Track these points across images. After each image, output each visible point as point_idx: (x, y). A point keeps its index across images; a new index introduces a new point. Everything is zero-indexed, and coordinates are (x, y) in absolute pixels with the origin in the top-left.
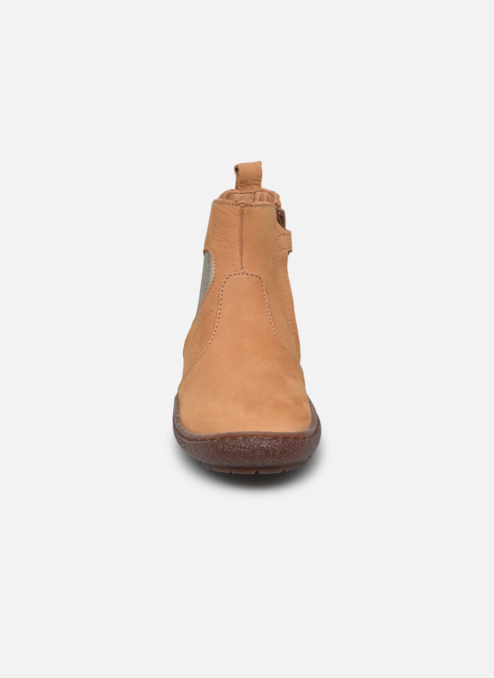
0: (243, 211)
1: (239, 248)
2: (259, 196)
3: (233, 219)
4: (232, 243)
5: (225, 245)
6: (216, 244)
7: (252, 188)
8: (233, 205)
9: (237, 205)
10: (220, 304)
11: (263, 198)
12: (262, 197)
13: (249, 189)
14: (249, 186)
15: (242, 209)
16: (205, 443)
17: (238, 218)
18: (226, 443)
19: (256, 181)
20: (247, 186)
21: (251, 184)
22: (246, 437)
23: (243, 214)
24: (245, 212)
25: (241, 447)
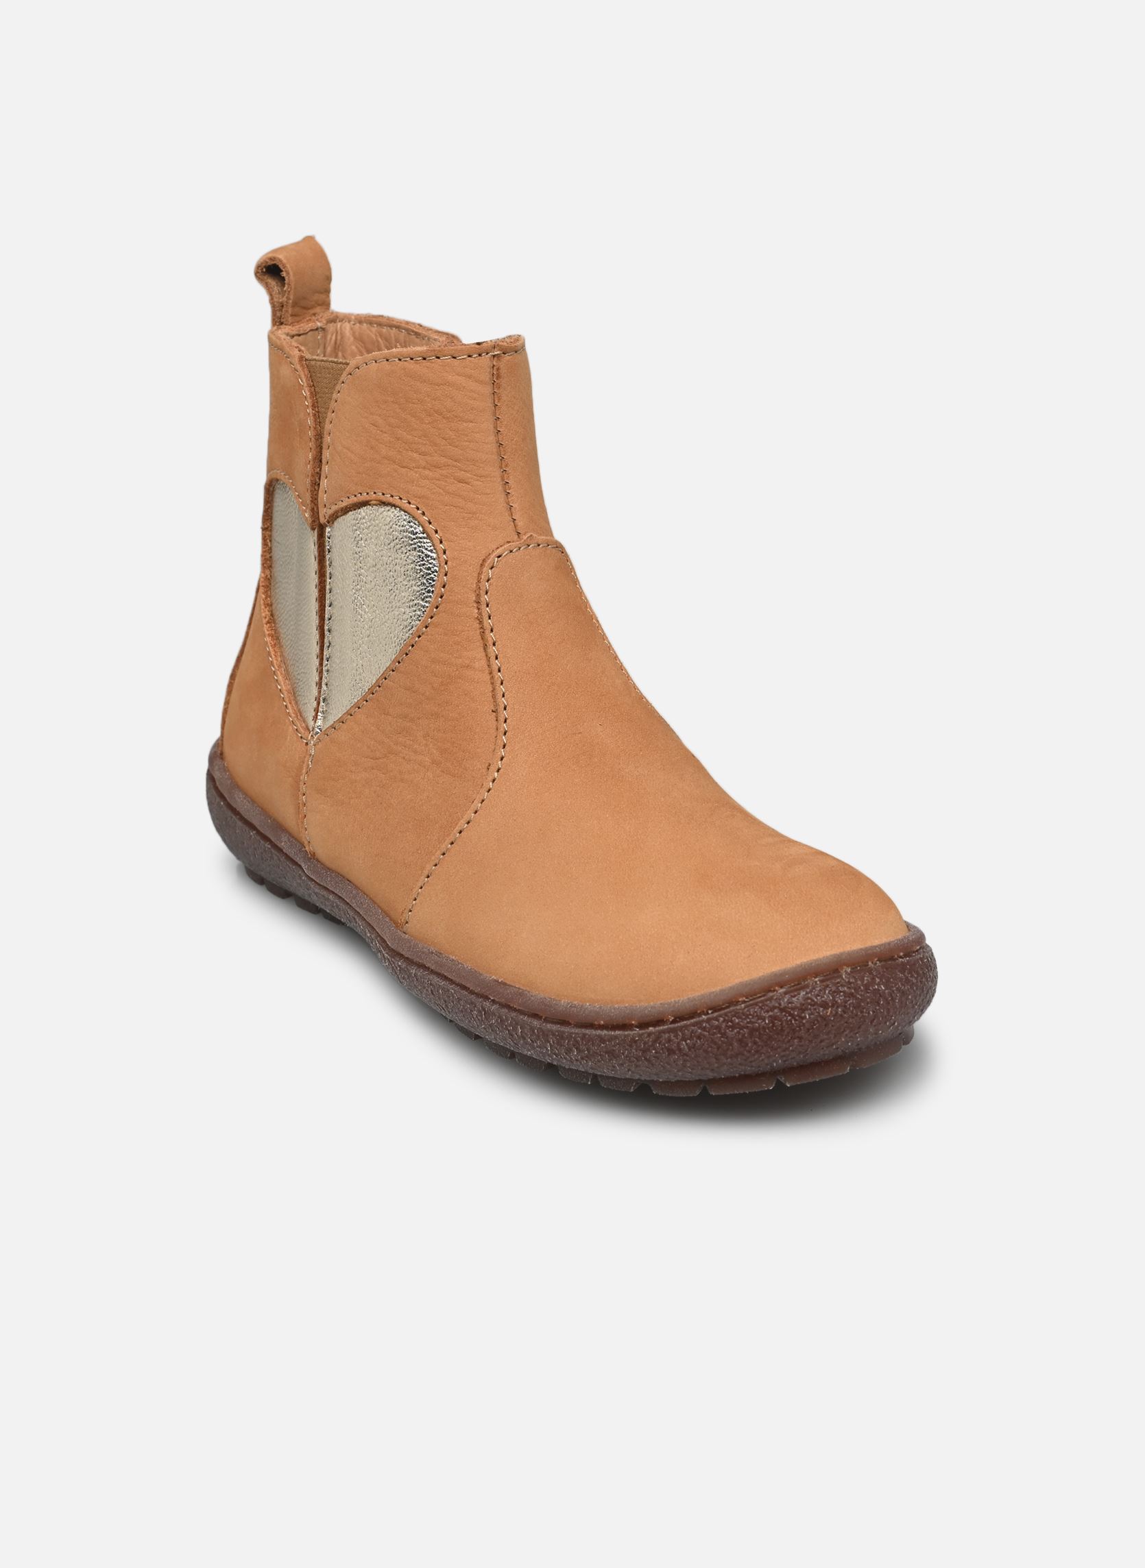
0: (498, 369)
1: (498, 473)
2: (332, 335)
3: (475, 395)
4: (481, 465)
5: (461, 474)
6: (426, 478)
7: (314, 314)
8: (469, 356)
9: (480, 355)
10: (491, 643)
11: (342, 338)
12: (339, 338)
13: (310, 320)
14: (309, 311)
15: (495, 363)
16: (703, 1021)
17: (488, 390)
18: (777, 1005)
19: (322, 293)
20: (305, 311)
21: (313, 303)
22: (797, 980)
23: (499, 377)
24: (503, 371)
25: (825, 1005)
